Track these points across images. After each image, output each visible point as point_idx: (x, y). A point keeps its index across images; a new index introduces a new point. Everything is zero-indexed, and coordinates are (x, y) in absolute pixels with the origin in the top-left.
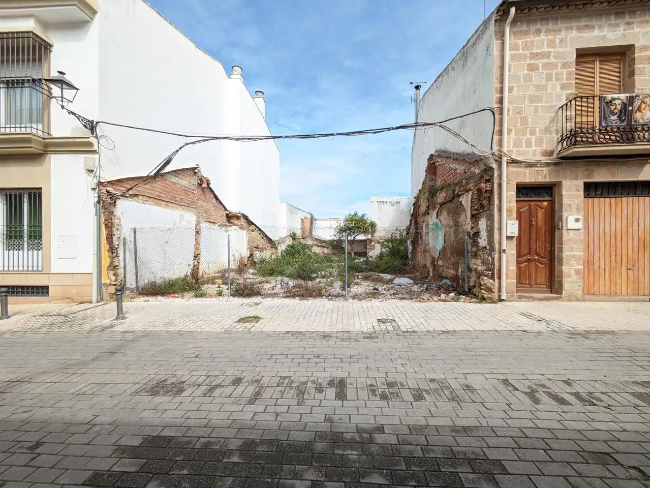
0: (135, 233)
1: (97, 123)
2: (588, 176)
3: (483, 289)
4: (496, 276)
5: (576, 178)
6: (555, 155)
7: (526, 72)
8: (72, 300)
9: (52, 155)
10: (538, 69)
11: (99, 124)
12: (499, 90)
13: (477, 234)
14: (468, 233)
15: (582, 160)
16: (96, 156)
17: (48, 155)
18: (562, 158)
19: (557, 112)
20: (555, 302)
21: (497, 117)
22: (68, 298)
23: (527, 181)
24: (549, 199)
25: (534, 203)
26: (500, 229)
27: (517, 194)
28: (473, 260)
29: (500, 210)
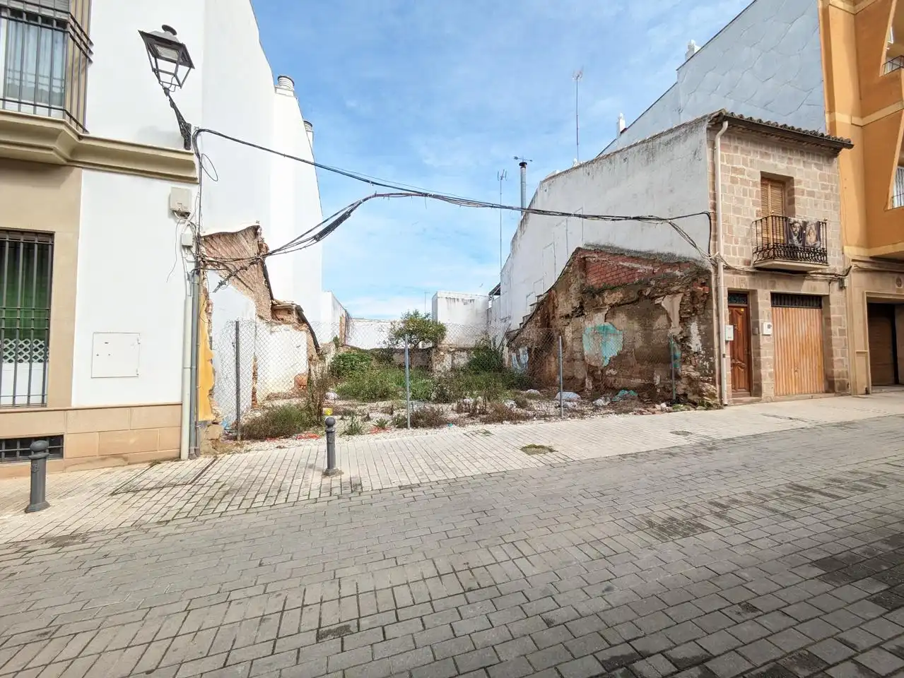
0: (237, 329)
1: (200, 131)
2: (773, 287)
3: (706, 396)
4: (717, 381)
5: (766, 288)
6: (752, 265)
7: (730, 184)
8: (126, 459)
9: (84, 172)
10: (737, 183)
11: (202, 133)
12: (712, 196)
13: (686, 339)
14: (675, 338)
15: (770, 272)
16: (194, 189)
17: (76, 169)
18: (758, 268)
19: (751, 226)
20: (758, 404)
21: (712, 222)
22: (115, 456)
23: (735, 287)
24: (745, 305)
25: (735, 309)
26: (719, 333)
27: (728, 299)
28: (684, 366)
29: (718, 315)
